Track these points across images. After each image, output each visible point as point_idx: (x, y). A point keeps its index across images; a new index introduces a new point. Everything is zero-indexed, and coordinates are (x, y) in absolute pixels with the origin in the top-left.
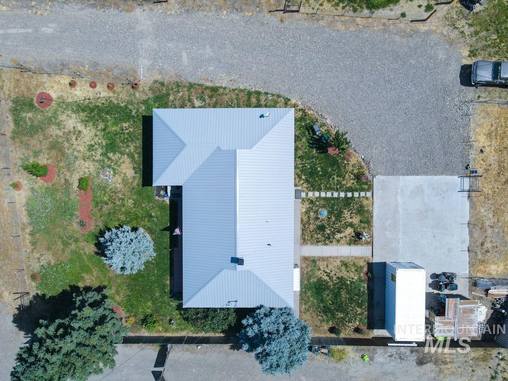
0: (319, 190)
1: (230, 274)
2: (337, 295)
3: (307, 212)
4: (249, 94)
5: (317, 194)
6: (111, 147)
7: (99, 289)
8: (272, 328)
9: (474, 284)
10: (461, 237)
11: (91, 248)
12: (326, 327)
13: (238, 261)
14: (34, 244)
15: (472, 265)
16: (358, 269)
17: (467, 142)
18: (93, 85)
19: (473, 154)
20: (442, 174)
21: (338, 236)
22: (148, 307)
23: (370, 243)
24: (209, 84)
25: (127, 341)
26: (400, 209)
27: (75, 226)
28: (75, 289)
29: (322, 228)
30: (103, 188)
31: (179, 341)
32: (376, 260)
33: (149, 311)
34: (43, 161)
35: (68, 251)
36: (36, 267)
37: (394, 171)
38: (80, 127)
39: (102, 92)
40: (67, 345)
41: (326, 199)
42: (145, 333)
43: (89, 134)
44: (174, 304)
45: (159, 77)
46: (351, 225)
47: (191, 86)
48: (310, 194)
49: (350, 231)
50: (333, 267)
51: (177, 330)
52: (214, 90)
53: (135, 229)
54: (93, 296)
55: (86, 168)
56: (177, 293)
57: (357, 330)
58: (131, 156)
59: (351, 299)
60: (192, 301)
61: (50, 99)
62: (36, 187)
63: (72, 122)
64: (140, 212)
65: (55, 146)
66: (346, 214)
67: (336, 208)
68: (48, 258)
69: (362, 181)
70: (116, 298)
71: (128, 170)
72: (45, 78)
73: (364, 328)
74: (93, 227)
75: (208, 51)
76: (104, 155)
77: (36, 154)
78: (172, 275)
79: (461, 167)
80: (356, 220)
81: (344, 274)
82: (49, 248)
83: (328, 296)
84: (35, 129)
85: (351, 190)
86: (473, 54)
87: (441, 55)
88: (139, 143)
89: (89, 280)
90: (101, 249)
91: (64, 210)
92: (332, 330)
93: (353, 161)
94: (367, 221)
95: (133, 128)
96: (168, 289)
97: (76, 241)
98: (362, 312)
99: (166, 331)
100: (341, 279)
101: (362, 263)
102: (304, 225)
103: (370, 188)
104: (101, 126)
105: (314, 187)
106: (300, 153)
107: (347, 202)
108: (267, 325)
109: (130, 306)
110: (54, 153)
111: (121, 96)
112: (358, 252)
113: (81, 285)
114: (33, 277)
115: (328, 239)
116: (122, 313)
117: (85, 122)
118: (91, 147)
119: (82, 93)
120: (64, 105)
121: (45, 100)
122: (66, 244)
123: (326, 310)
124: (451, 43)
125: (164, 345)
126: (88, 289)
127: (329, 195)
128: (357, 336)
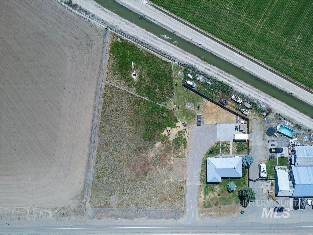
0: (220, 151)
1: (237, 169)
2: (239, 148)
3: (224, 153)
4: (202, 164)
5: (221, 152)
6: (212, 190)
7: (239, 192)
8: (246, 162)
9: (237, 122)
10: (228, 125)
11: (231, 194)
12: (245, 150)
13: (235, 168)
14: (231, 204)
15: (233, 123)
16: (235, 144)
17: (211, 124)
18: (201, 193)
19: (213, 123)
20: (216, 129)
21: (228, 148)
22: (242, 183)
23: (229, 142)
24: (200, 172)
25: (248, 186)
26: (223, 136)
27: (227, 196)
28: (239, 196)
29: (227, 151)
30: (220, 191)
31: (248, 177)
32: (233, 141)
33: (243, 183)
34: (215, 203)
35: (232, 198)
36: (235, 204)
37: (216, 138)
38: (209, 196)
39: (202, 191)
40: (249, 195)
41: (221, 150)
42: (247, 183)
43: (210, 194)
44: (241, 178)
45: (199, 181)
46: (226, 145)
47: (201, 175)
48: (221, 153)
49: (227, 145)
50: (234, 148)
51: (247, 178)
52: (201, 171)
53: (228, 185)
54: (240, 193)
55: (216, 194)
56: (240, 178)
57: (246, 144)
58: (214, 186)
59: (240, 145)
60: (241, 175)
61: (204, 201)
62: (220, 204)
63: (208, 197)
64: (224, 184)
65: (212, 200)
66: (224, 146)
67: (223, 148)
68: (233, 201)
69: (218, 143)
70: (241, 189)
71: (216, 187)
72: (200, 202)
73: (245, 143)
74: (227, 193)
75: (194, 172)
76: (214, 191)
77: (214, 204)
78: (236, 178)
79: (215, 126)
80: (225, 144)
81: (235, 146)
82: (232, 201)
83: (240, 149)
84: (209, 204)
85: (220, 146)
86: (195, 124)
87: (195, 130)
88: (211, 185)
89: (237, 194)
90: (232, 191)
91: (224, 199)
92: (246, 149)
93: (214, 145)
94: (225, 142)
95: (209, 186)
96: (239, 179)
97: (230, 196)
98: (242, 143)
99: (247, 179)
100: (236, 147)
101: (233, 143)
102: (226, 154)
103: (219, 142)
104: (208, 192)
105: (219, 152)
106: (213, 155)
107: (222, 146)
108: (245, 163)
109: (242, 186)
110: (214, 200)
111: (203, 188)
112: (231, 144)
113: (238, 195)
114: (237, 204)
115: (229, 150)
116: (243, 188)
117: (208, 195)
118: (212, 194)
119: (202, 195)
120: (205, 199)
121: (204, 202)
122: (231, 198)
123: (242, 150)
124: (193, 128)
125: (249, 180)
126: (239, 194)
127: (221, 149)
128: (247, 144)
